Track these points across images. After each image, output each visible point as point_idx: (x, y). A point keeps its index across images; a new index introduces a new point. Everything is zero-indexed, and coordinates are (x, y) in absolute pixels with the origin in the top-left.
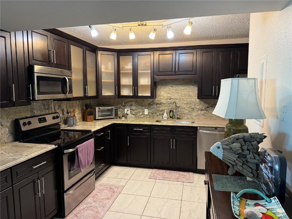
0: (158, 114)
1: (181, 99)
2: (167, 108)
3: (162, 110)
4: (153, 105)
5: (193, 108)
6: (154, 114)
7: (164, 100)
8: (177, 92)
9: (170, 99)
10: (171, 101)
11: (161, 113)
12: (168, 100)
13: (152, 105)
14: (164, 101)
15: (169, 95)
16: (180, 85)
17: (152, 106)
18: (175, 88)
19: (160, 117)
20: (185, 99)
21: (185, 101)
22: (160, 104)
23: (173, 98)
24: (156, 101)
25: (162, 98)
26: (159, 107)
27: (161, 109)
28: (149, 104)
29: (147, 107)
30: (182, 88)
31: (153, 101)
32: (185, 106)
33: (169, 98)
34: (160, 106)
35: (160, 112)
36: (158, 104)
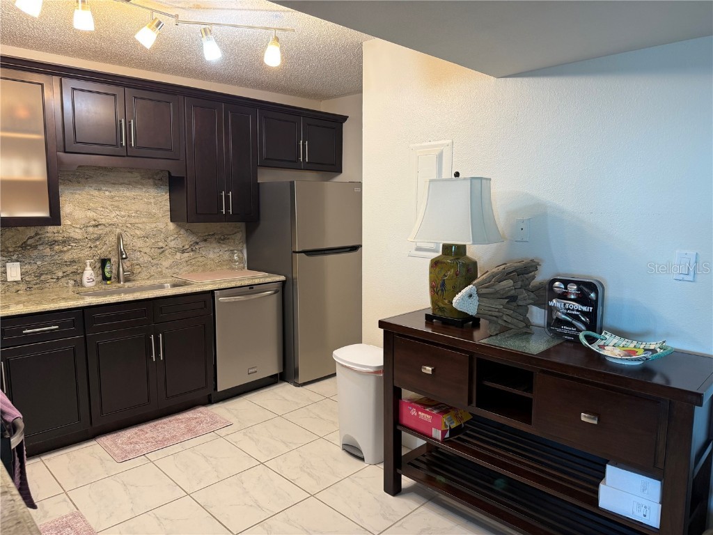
0: (60, 274)
1: (129, 225)
2: (86, 252)
3: (73, 262)
4: (41, 248)
5: (162, 248)
6: (43, 278)
7: (77, 230)
8: (116, 204)
9: (97, 226)
10: (98, 231)
11: (69, 269)
12: (91, 229)
13: (35, 247)
14: (77, 234)
15: (91, 214)
16: (121, 184)
17: (35, 253)
18: (107, 193)
19: (67, 283)
20: (140, 225)
21: (139, 228)
22: (64, 242)
23: (103, 221)
24: (48, 235)
25: (70, 223)
26: (61, 252)
27: (67, 257)
28: (24, 246)
29: (15, 257)
30: (128, 194)
31: (37, 234)
32: (139, 243)
33: (93, 223)
34: (65, 249)
35: (65, 269)
36: (55, 242)
